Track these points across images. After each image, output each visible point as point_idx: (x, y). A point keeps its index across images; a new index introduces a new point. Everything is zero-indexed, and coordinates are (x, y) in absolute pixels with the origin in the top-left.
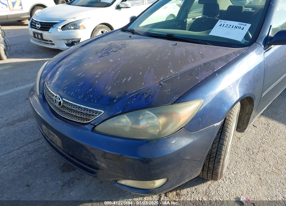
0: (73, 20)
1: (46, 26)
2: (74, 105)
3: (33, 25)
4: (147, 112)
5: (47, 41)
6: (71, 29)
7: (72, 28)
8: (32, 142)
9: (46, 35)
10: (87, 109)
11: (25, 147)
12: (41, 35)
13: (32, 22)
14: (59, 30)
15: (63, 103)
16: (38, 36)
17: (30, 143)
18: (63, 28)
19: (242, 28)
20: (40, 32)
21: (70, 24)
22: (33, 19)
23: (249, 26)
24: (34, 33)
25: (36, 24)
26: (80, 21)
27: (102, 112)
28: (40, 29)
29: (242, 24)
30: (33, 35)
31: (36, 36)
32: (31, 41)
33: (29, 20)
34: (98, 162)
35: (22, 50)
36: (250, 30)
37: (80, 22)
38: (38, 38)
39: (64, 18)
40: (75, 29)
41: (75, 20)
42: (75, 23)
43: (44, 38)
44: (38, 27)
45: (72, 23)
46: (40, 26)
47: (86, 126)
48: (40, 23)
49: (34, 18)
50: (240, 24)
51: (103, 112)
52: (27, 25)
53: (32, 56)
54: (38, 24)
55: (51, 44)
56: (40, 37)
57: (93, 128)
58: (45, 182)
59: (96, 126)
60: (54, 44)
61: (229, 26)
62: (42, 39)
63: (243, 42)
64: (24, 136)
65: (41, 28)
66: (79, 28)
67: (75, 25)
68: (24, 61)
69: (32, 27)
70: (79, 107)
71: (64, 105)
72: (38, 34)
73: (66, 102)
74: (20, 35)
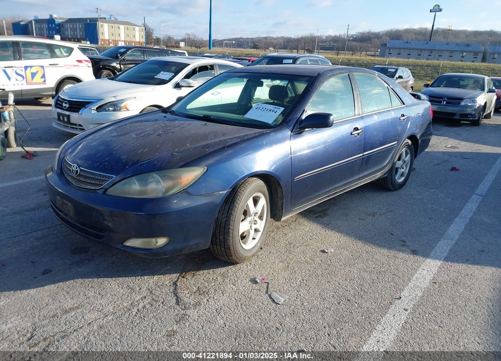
0: (113, 99)
1: (77, 106)
2: (90, 172)
3: (58, 104)
4: (154, 175)
5: (76, 125)
6: (109, 110)
7: (111, 109)
8: (42, 229)
9: (75, 117)
10: (101, 175)
11: (33, 233)
12: (68, 117)
13: (58, 100)
14: (93, 112)
15: (80, 172)
16: (63, 118)
17: (39, 230)
18: (99, 109)
19: (275, 111)
20: (67, 113)
21: (107, 104)
22: (59, 97)
23: (282, 109)
24: (59, 115)
25: (63, 103)
26: (122, 101)
27: (113, 177)
28: (68, 110)
29: (276, 108)
30: (57, 117)
31: (62, 119)
32: (54, 125)
33: (53, 98)
34: (106, 222)
35: (39, 137)
36: (282, 113)
37: (123, 103)
38: (63, 121)
39: (101, 97)
40: (114, 110)
41: (115, 99)
42: (115, 103)
43: (72, 121)
44: (65, 107)
45: (111, 103)
46: (67, 106)
47: (98, 191)
48: (69, 101)
49: (62, 95)
50: (274, 108)
51: (115, 176)
52: (50, 105)
53: (52, 145)
54: (66, 103)
55: (80, 129)
56: (66, 119)
57: (105, 192)
58: (52, 260)
59: (107, 190)
60: (84, 129)
61: (264, 109)
62: (69, 122)
63: (272, 125)
64: (33, 224)
65: (68, 108)
66: (120, 110)
67: (116, 106)
68: (40, 150)
69: (56, 107)
70: (94, 174)
71: (81, 173)
72: (64, 115)
73: (83, 170)
74: (38, 118)
